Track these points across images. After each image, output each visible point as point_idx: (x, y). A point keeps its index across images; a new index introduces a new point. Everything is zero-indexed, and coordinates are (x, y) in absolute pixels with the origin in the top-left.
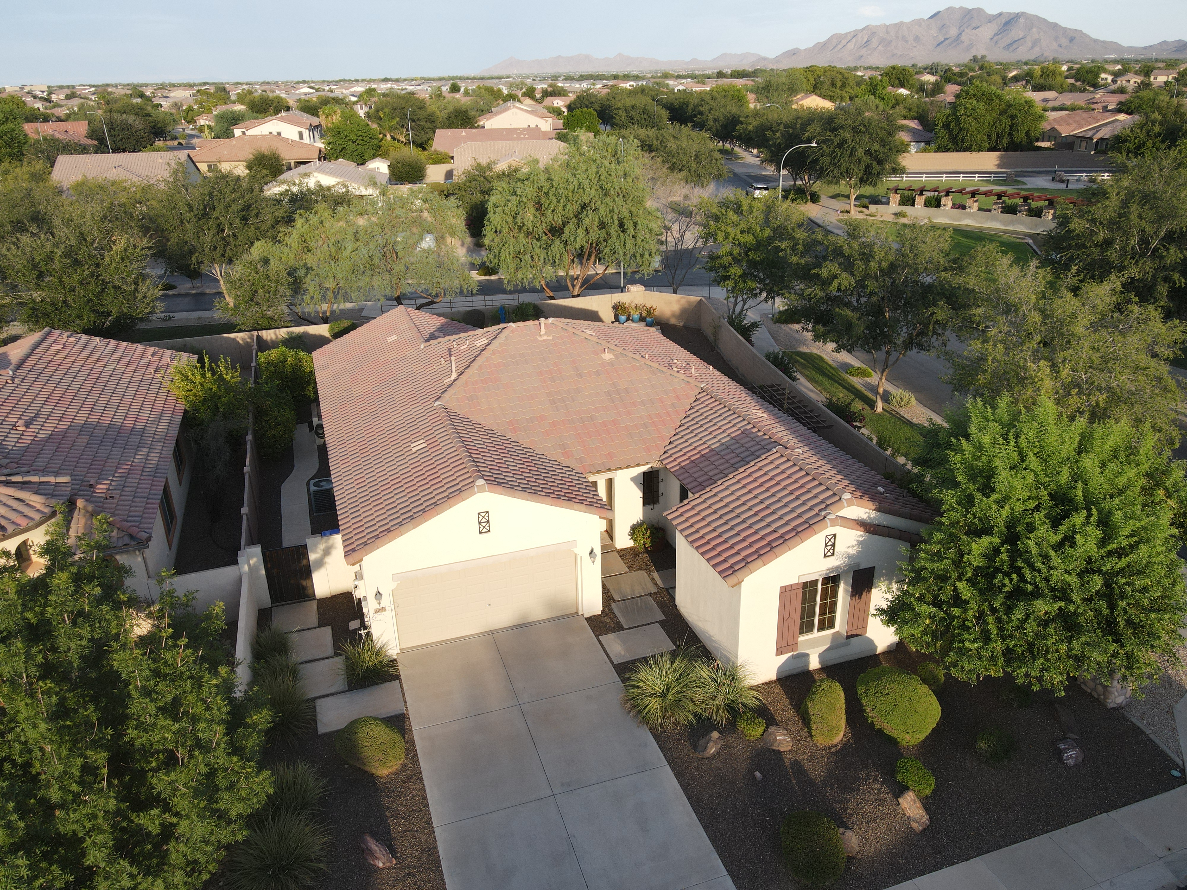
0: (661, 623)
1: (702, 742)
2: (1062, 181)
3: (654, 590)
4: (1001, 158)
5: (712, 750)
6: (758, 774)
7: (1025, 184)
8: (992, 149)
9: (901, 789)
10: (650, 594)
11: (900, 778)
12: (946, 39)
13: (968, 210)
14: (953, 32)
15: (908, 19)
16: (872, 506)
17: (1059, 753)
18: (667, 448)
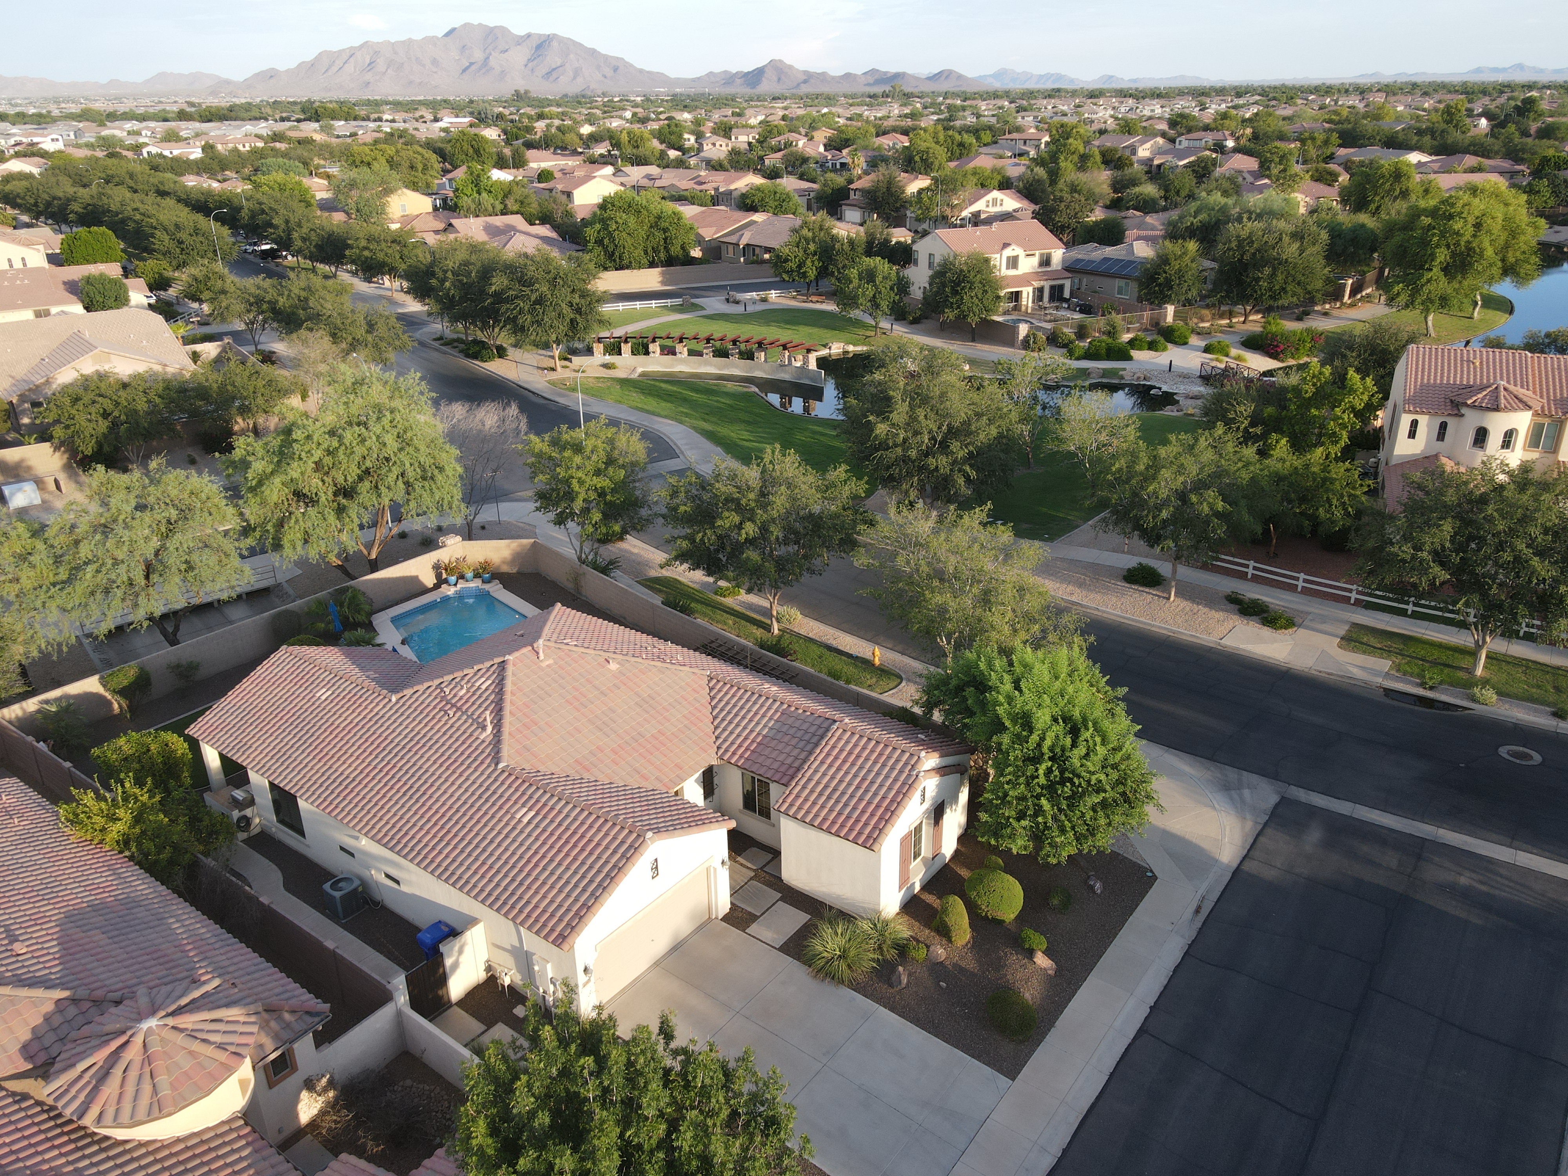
0: (781, 899)
1: (894, 978)
2: (737, 302)
3: (753, 874)
4: (663, 274)
5: (905, 980)
6: (943, 984)
7: (703, 308)
8: (652, 265)
9: (1030, 953)
10: (751, 879)
11: (1027, 946)
12: (471, 64)
13: (679, 355)
14: (478, 55)
15: (418, 36)
16: (936, 755)
17: (1092, 888)
18: (718, 743)
